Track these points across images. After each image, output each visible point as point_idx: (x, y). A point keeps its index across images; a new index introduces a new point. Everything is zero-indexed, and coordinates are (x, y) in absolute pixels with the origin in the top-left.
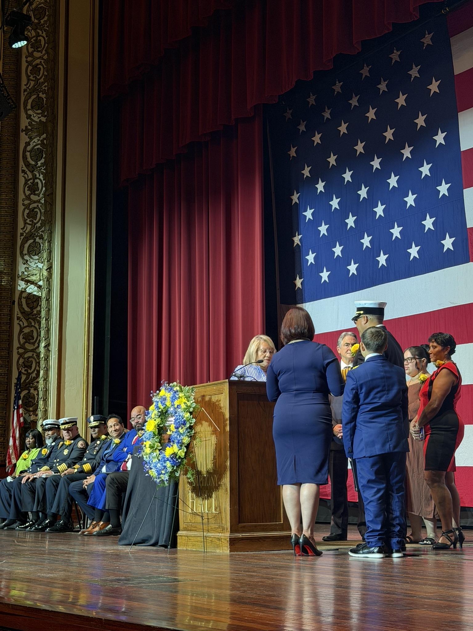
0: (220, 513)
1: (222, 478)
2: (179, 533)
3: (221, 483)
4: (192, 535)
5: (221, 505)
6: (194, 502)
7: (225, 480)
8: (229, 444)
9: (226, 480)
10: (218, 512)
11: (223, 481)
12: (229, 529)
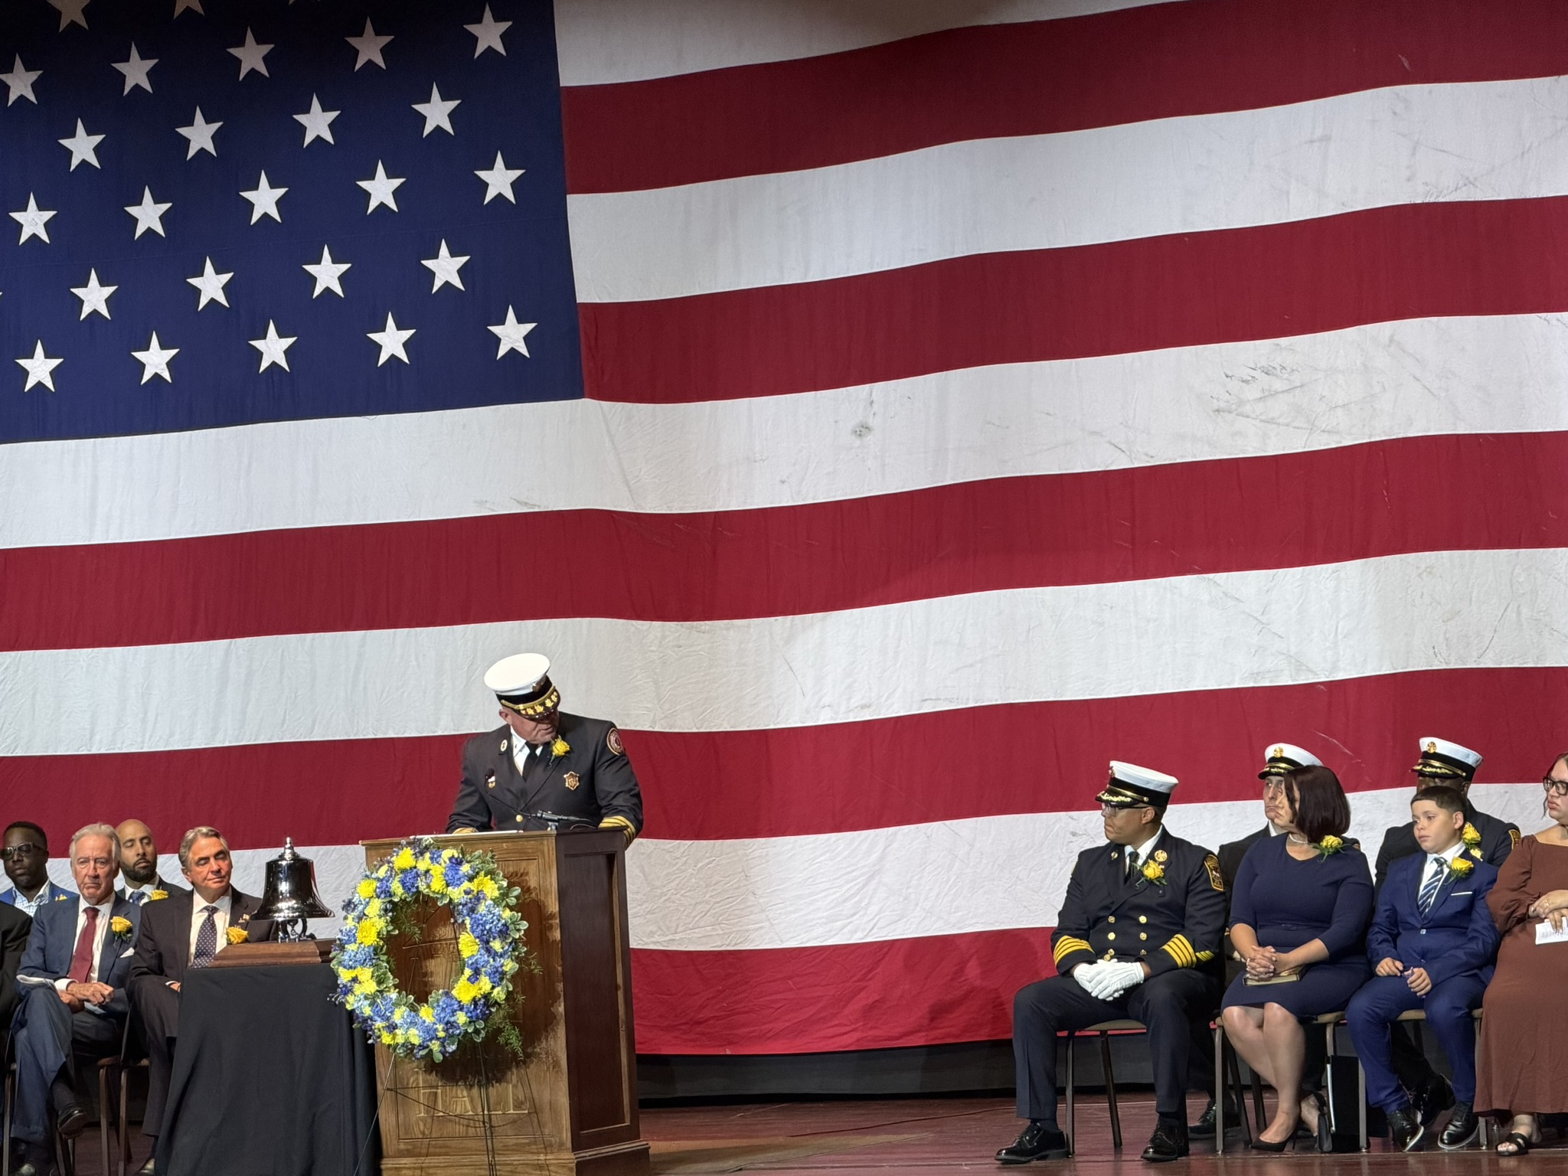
0: (536, 1112)
1: (540, 1040)
2: (387, 1164)
3: (538, 1050)
4: (441, 1165)
5: (536, 1096)
6: (436, 1093)
7: (552, 1043)
8: (560, 969)
9: (557, 1044)
10: (526, 1112)
11: (544, 1044)
12: (569, 1145)
